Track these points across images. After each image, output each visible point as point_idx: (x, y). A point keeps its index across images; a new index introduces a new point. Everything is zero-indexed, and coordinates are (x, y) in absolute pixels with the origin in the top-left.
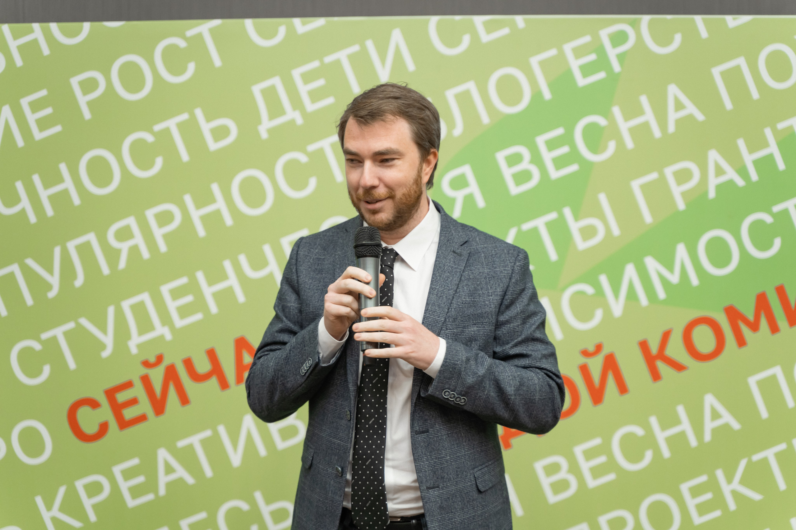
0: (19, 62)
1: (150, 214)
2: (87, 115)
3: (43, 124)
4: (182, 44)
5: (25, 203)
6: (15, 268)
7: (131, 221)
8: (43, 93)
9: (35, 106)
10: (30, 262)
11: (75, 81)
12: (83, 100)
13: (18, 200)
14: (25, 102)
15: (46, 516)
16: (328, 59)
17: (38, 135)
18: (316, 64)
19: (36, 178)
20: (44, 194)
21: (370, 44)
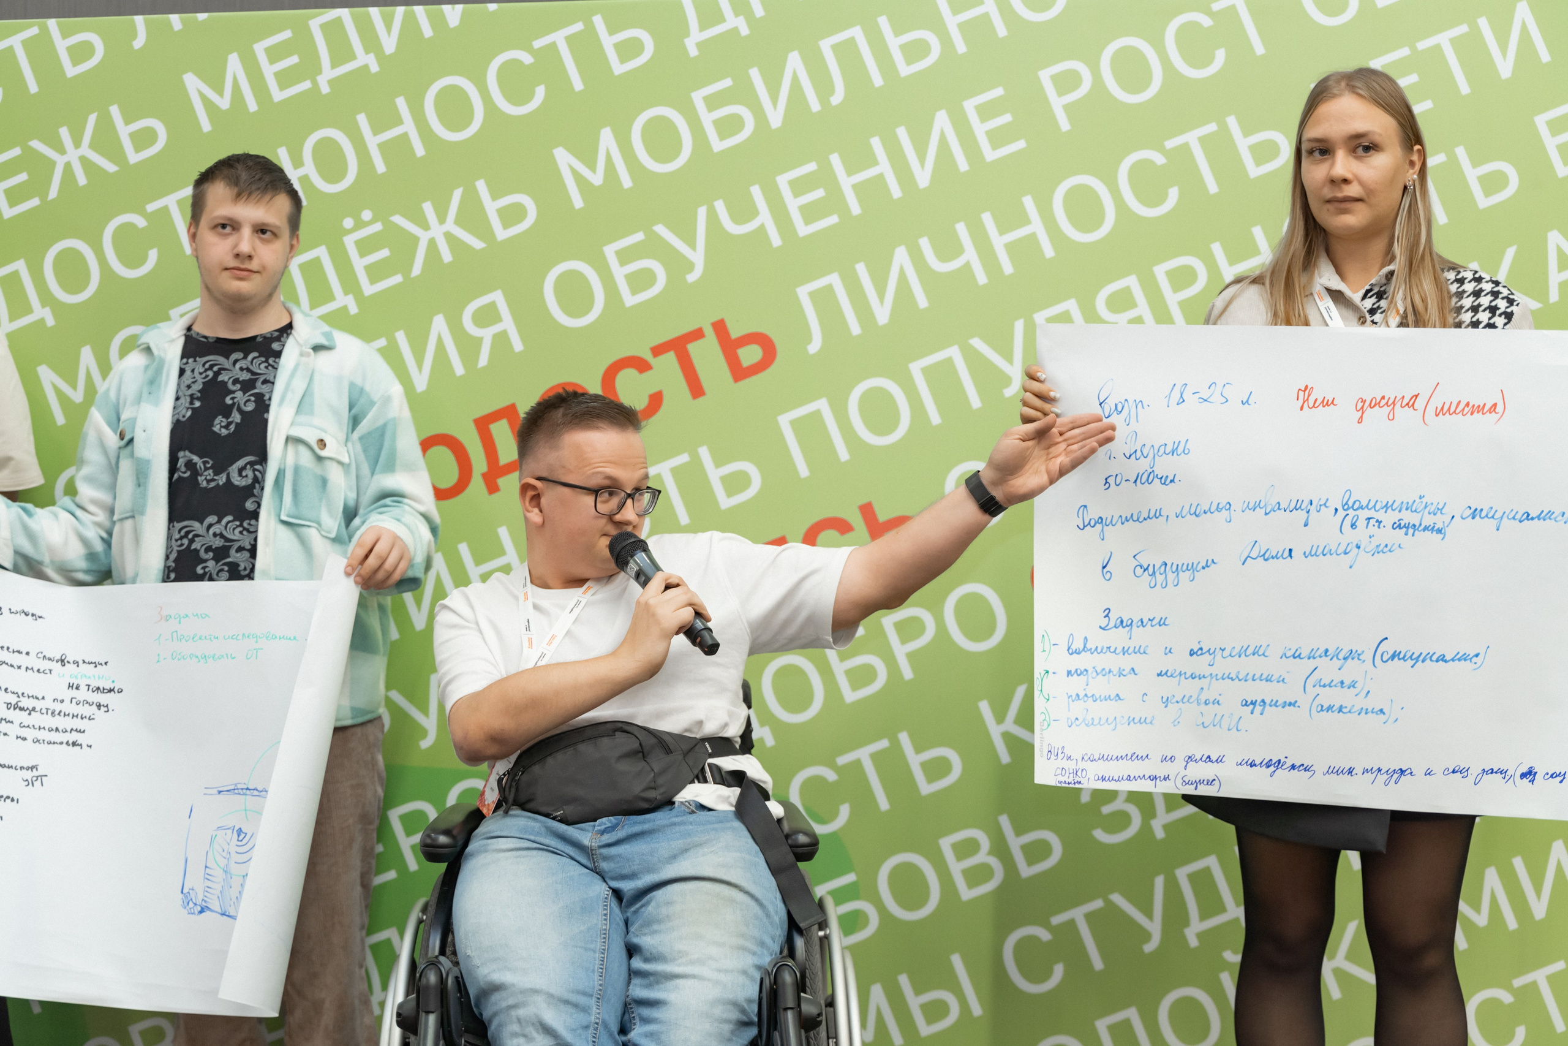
0: (961, 47)
1: (1160, 271)
2: (1065, 125)
3: (997, 138)
4: (1206, 21)
5: (970, 255)
6: (954, 353)
7: (1132, 282)
8: (999, 92)
9: (986, 112)
10: (976, 343)
11: (1045, 76)
12: (1057, 103)
13: (959, 251)
14: (969, 106)
15: (995, 731)
16: (1422, 45)
17: (990, 155)
18: (1405, 52)
19: (987, 218)
20: (999, 242)
21: (1483, 23)
